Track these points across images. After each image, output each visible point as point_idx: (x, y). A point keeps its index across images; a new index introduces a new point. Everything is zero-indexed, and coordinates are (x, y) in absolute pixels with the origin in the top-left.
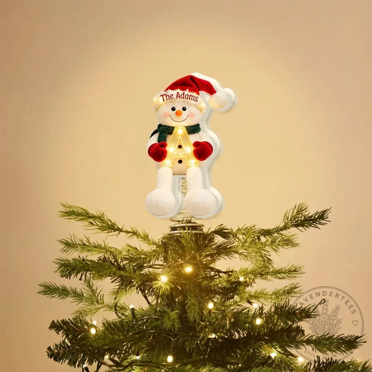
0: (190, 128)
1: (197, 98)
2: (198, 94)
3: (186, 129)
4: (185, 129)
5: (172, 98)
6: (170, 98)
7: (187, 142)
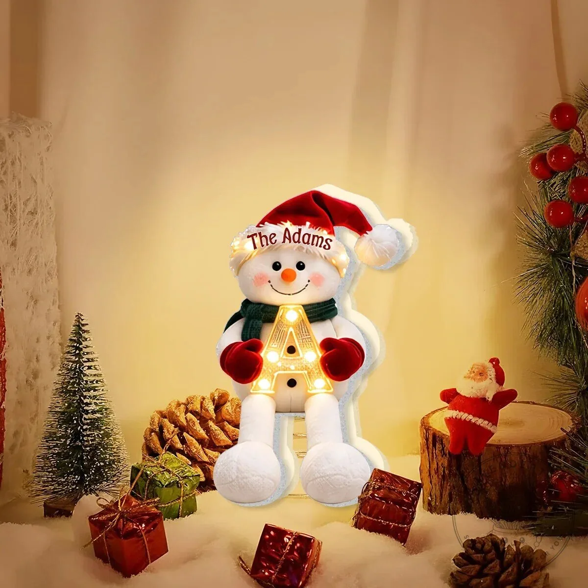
0: (313, 308)
1: (329, 241)
2: (332, 232)
3: (305, 311)
4: (302, 311)
5: (273, 241)
6: (269, 242)
7: (307, 339)
